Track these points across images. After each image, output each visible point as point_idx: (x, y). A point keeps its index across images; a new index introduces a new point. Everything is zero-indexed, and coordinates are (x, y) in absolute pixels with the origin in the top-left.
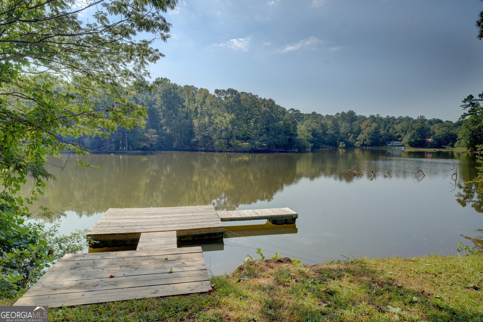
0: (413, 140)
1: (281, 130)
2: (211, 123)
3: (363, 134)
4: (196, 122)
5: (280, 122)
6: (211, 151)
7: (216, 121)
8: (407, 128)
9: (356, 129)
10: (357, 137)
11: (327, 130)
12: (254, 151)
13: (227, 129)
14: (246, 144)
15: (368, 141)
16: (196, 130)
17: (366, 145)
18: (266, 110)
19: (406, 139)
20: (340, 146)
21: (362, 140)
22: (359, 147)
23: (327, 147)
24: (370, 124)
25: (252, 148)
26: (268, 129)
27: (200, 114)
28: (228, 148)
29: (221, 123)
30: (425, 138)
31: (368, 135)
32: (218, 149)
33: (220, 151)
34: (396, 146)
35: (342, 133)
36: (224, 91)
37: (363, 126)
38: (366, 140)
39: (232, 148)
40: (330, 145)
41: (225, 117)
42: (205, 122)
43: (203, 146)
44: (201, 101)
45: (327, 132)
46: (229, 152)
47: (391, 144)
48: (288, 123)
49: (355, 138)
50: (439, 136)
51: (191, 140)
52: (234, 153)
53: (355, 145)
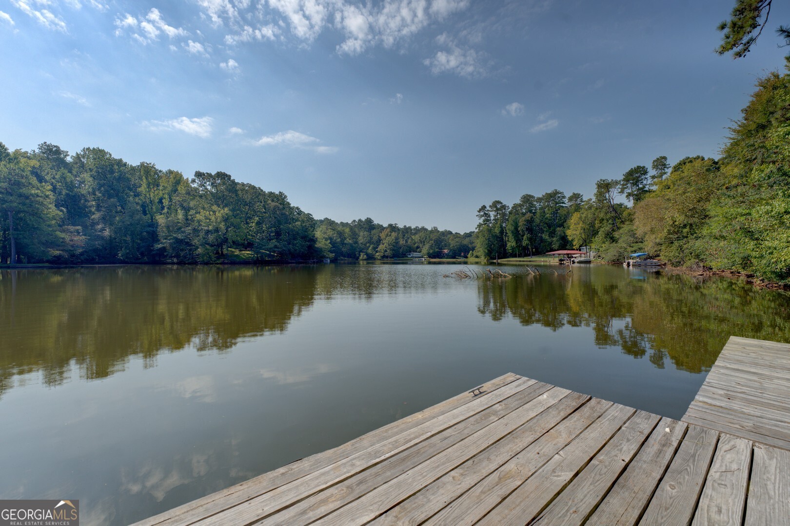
0: (431, 251)
1: (298, 233)
2: (188, 221)
3: (383, 244)
4: (161, 219)
5: (297, 223)
6: (189, 264)
7: (198, 217)
8: (424, 238)
9: (375, 238)
10: (377, 248)
11: (345, 239)
12: (258, 262)
13: (217, 230)
14: (247, 254)
15: (389, 253)
16: (162, 232)
17: (387, 257)
18: (276, 205)
19: (425, 249)
20: (361, 257)
21: (383, 251)
22: (380, 260)
23: (346, 259)
24: (389, 233)
25: (257, 257)
26: (278, 234)
27: (168, 208)
28: (218, 258)
29: (208, 221)
30: (441, 249)
31: (389, 245)
32: (201, 260)
33: (207, 263)
34: (416, 257)
35: (362, 243)
36: (210, 175)
37: (383, 235)
38: (386, 251)
39: (224, 258)
40: (348, 257)
41: (214, 212)
42: (179, 219)
43: (174, 257)
44: (169, 189)
45: (345, 242)
46: (221, 264)
47: (412, 255)
48: (306, 226)
49: (375, 248)
50: (453, 247)
51: (153, 246)
52: (229, 266)
53: (376, 257)
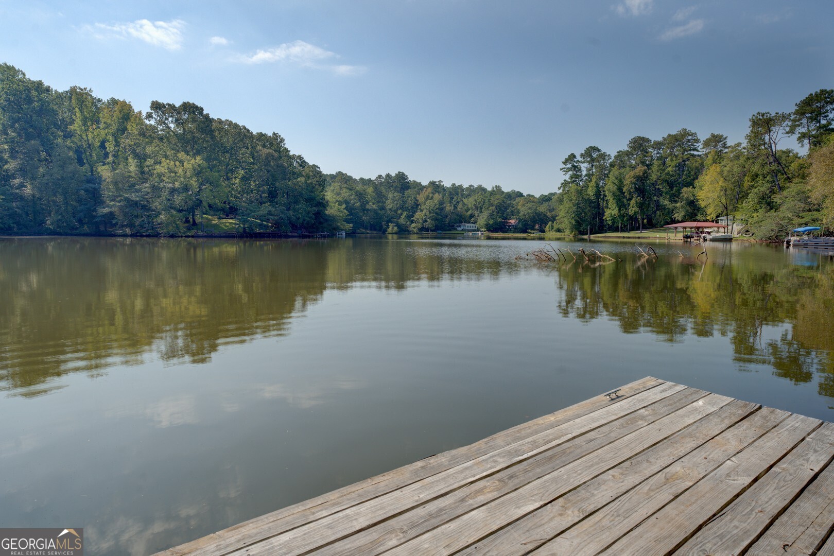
0: (491, 222)
1: (301, 195)
2: (144, 175)
3: (422, 211)
4: (105, 172)
5: (299, 179)
6: (148, 236)
7: (159, 169)
8: (482, 203)
9: (410, 202)
10: (413, 216)
11: (368, 203)
12: (247, 235)
13: (186, 188)
14: (230, 223)
15: (429, 224)
16: (107, 191)
17: (427, 230)
18: (269, 153)
19: (482, 219)
20: (390, 230)
21: (421, 221)
22: (417, 233)
23: (368, 232)
24: (431, 195)
25: (244, 228)
26: (272, 195)
27: (114, 156)
28: (189, 229)
29: (173, 174)
30: (506, 219)
31: (430, 212)
32: (165, 231)
33: (172, 236)
34: (469, 231)
35: (390, 209)
36: (172, 107)
37: (421, 198)
38: (426, 221)
39: (197, 229)
40: (371, 230)
41: (182, 162)
42: (130, 172)
43: (126, 226)
44: (114, 127)
45: (367, 207)
46: (193, 237)
47: (462, 228)
48: (312, 183)
49: (409, 217)
50: (524, 215)
51: (95, 210)
52: (205, 239)
53: (411, 229)
